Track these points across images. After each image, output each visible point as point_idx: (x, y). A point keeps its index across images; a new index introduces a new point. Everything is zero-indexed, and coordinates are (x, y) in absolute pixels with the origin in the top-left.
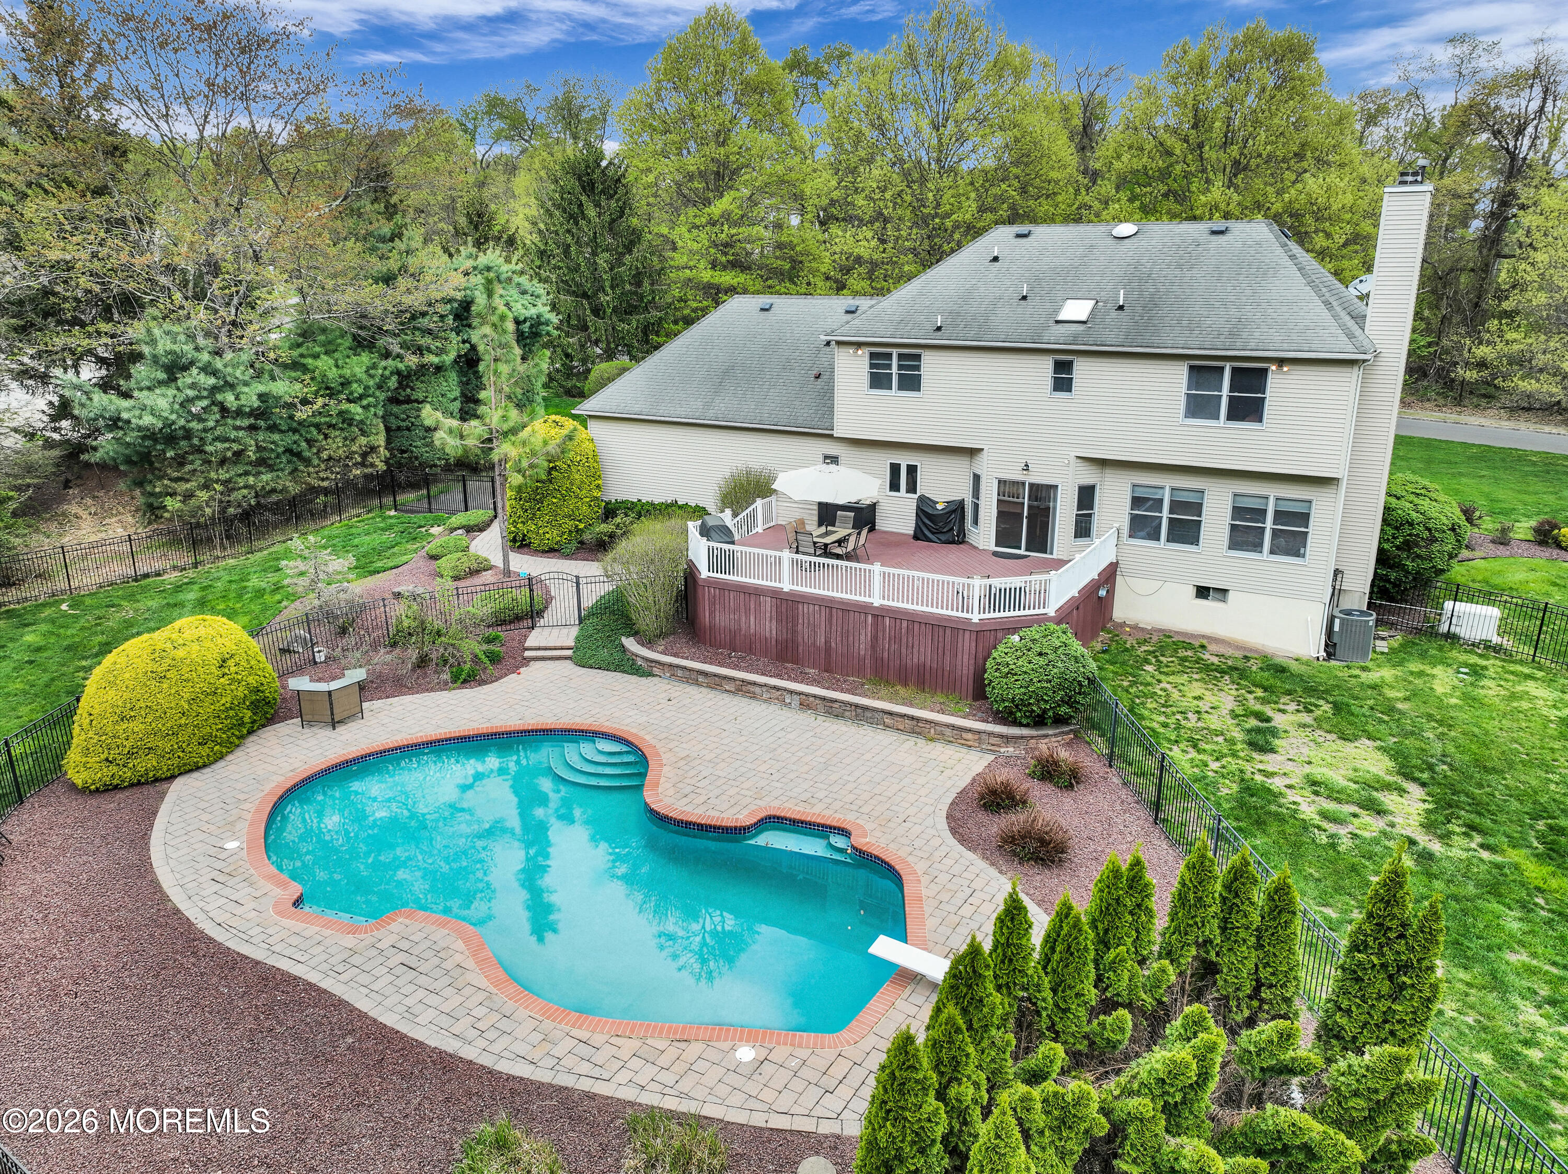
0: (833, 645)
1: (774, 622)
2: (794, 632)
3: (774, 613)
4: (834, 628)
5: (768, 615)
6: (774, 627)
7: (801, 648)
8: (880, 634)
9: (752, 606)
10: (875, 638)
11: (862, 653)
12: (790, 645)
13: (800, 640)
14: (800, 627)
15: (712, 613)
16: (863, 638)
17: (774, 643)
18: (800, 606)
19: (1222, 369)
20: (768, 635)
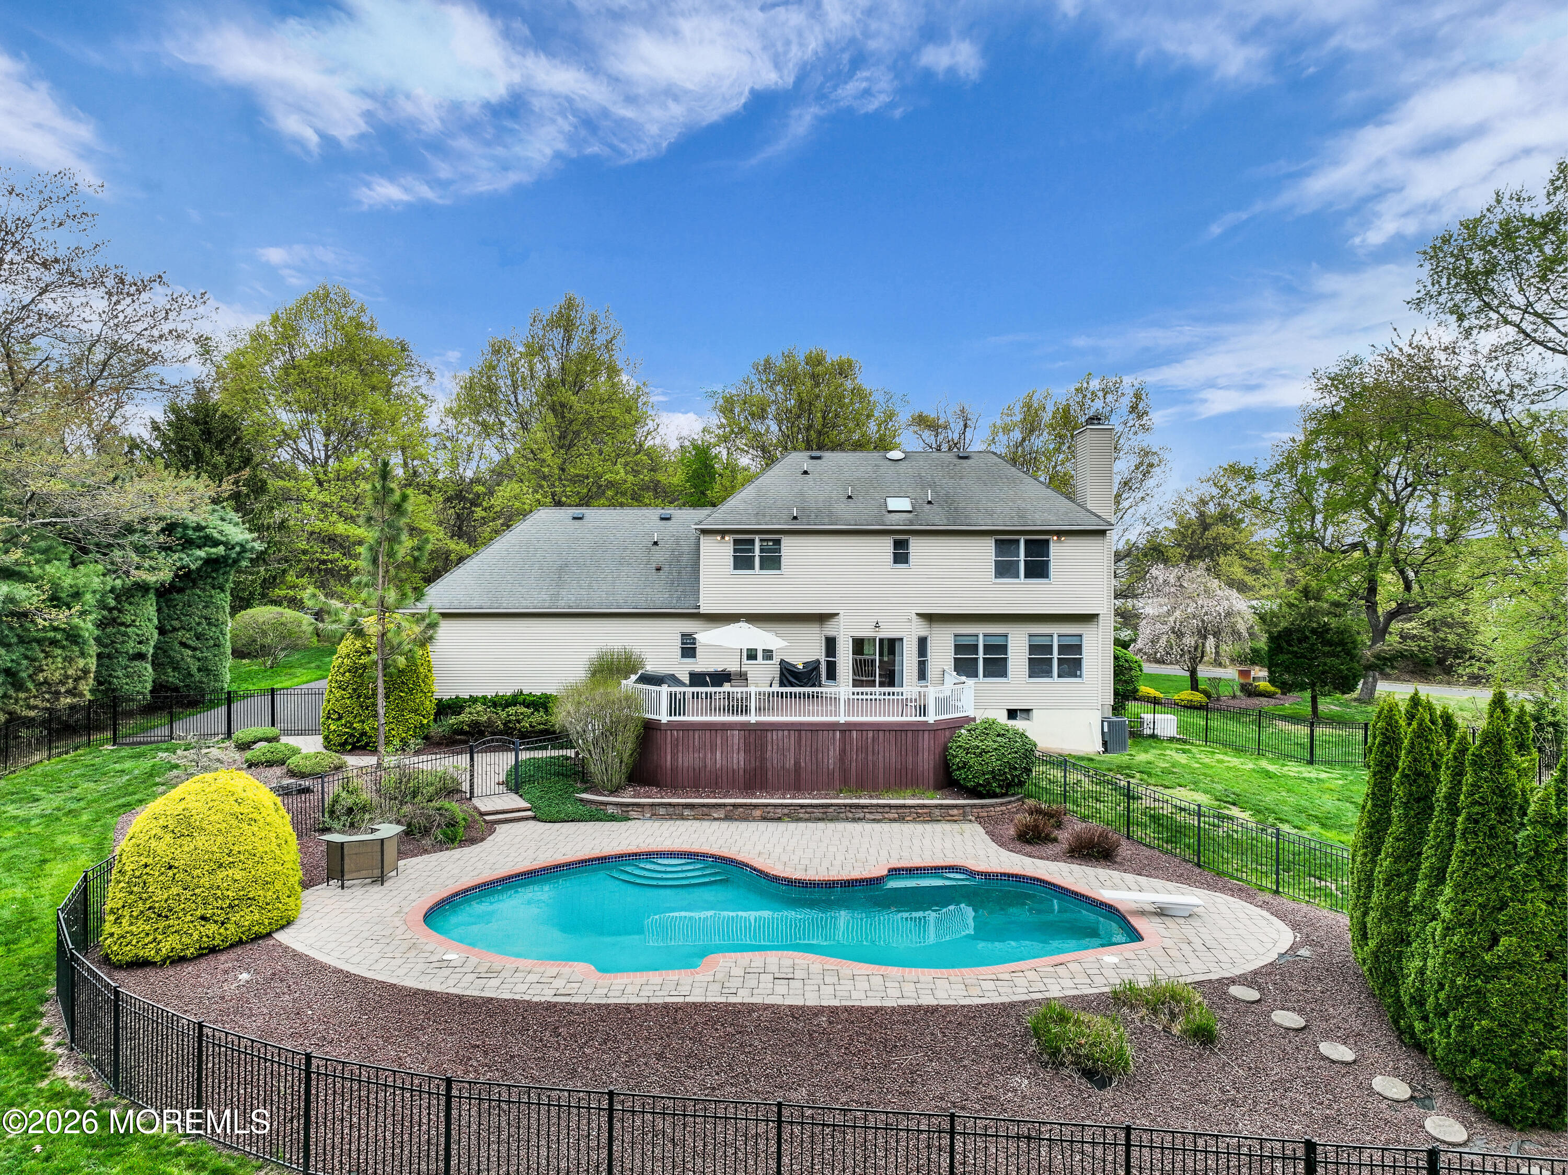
0: (803, 764)
1: (742, 753)
2: (763, 759)
3: (742, 745)
4: (803, 749)
5: (736, 747)
6: (742, 759)
7: (770, 773)
8: (848, 748)
9: (719, 742)
10: (843, 751)
11: (831, 767)
12: (758, 772)
13: (769, 765)
14: (769, 753)
15: (674, 755)
16: (831, 753)
17: (741, 772)
18: (769, 734)
19: (1018, 541)
20: (735, 767)
